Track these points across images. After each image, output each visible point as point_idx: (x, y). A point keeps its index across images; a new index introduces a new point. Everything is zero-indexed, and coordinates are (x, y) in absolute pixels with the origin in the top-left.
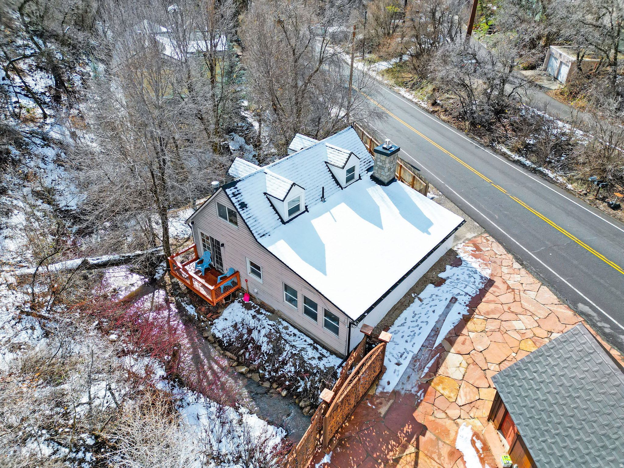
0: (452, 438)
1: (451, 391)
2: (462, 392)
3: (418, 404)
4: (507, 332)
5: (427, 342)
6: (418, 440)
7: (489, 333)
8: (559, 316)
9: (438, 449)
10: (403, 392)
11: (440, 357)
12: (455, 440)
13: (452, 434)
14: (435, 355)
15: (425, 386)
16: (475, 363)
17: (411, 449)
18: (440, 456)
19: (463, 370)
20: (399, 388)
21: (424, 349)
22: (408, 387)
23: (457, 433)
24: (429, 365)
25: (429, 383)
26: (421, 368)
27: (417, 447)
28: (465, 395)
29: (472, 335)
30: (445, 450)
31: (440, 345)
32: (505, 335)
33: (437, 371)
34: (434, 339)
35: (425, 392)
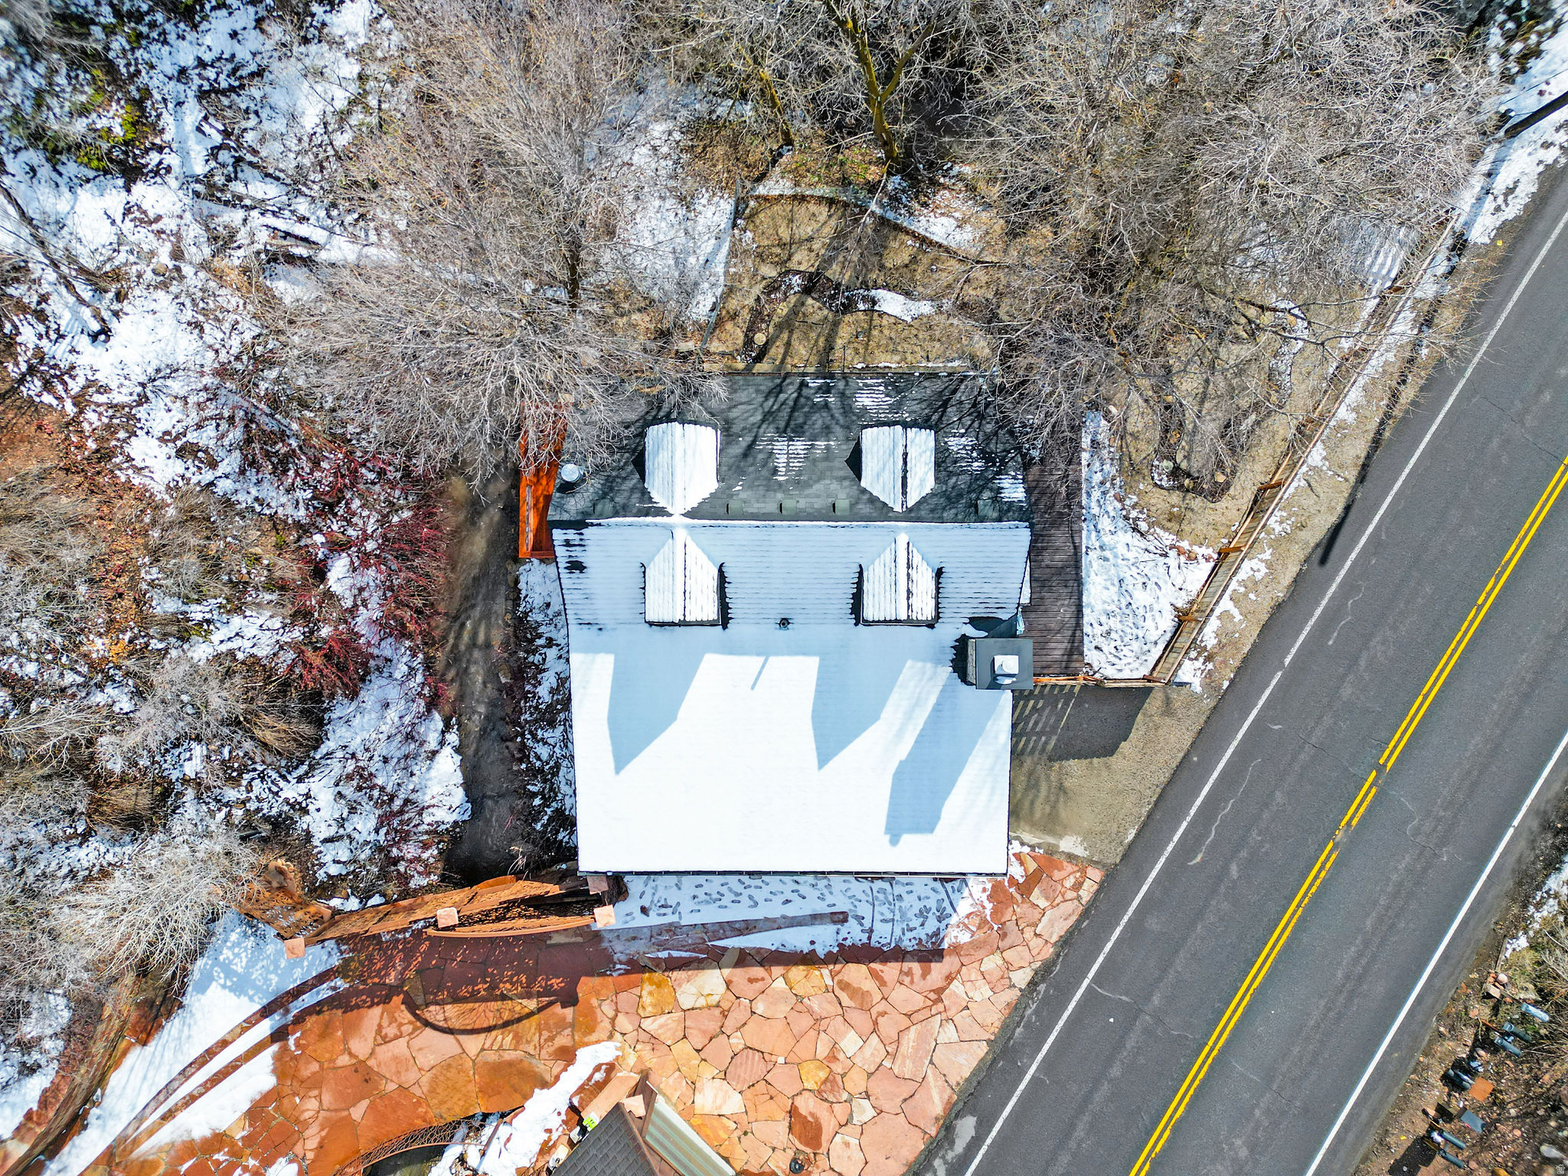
0: (586, 1040)
1: (654, 1006)
2: (663, 1019)
3: (604, 974)
4: (822, 1034)
5: (716, 927)
6: (550, 1004)
7: (799, 1007)
8: (917, 1096)
9: (558, 1033)
10: (605, 944)
11: (700, 961)
12: (587, 1044)
13: (593, 1037)
14: (701, 951)
15: (636, 967)
16: (725, 1014)
17: (532, 1004)
18: (551, 1039)
19: (701, 1002)
20: (608, 936)
21: (699, 929)
22: (618, 947)
23: (598, 1042)
24: (675, 954)
25: (644, 969)
26: (662, 946)
27: (540, 1010)
28: (661, 1026)
29: (780, 984)
30: (563, 1040)
31: (725, 949)
32: (813, 1033)
33: (672, 970)
34: (728, 933)
35: (627, 972)
